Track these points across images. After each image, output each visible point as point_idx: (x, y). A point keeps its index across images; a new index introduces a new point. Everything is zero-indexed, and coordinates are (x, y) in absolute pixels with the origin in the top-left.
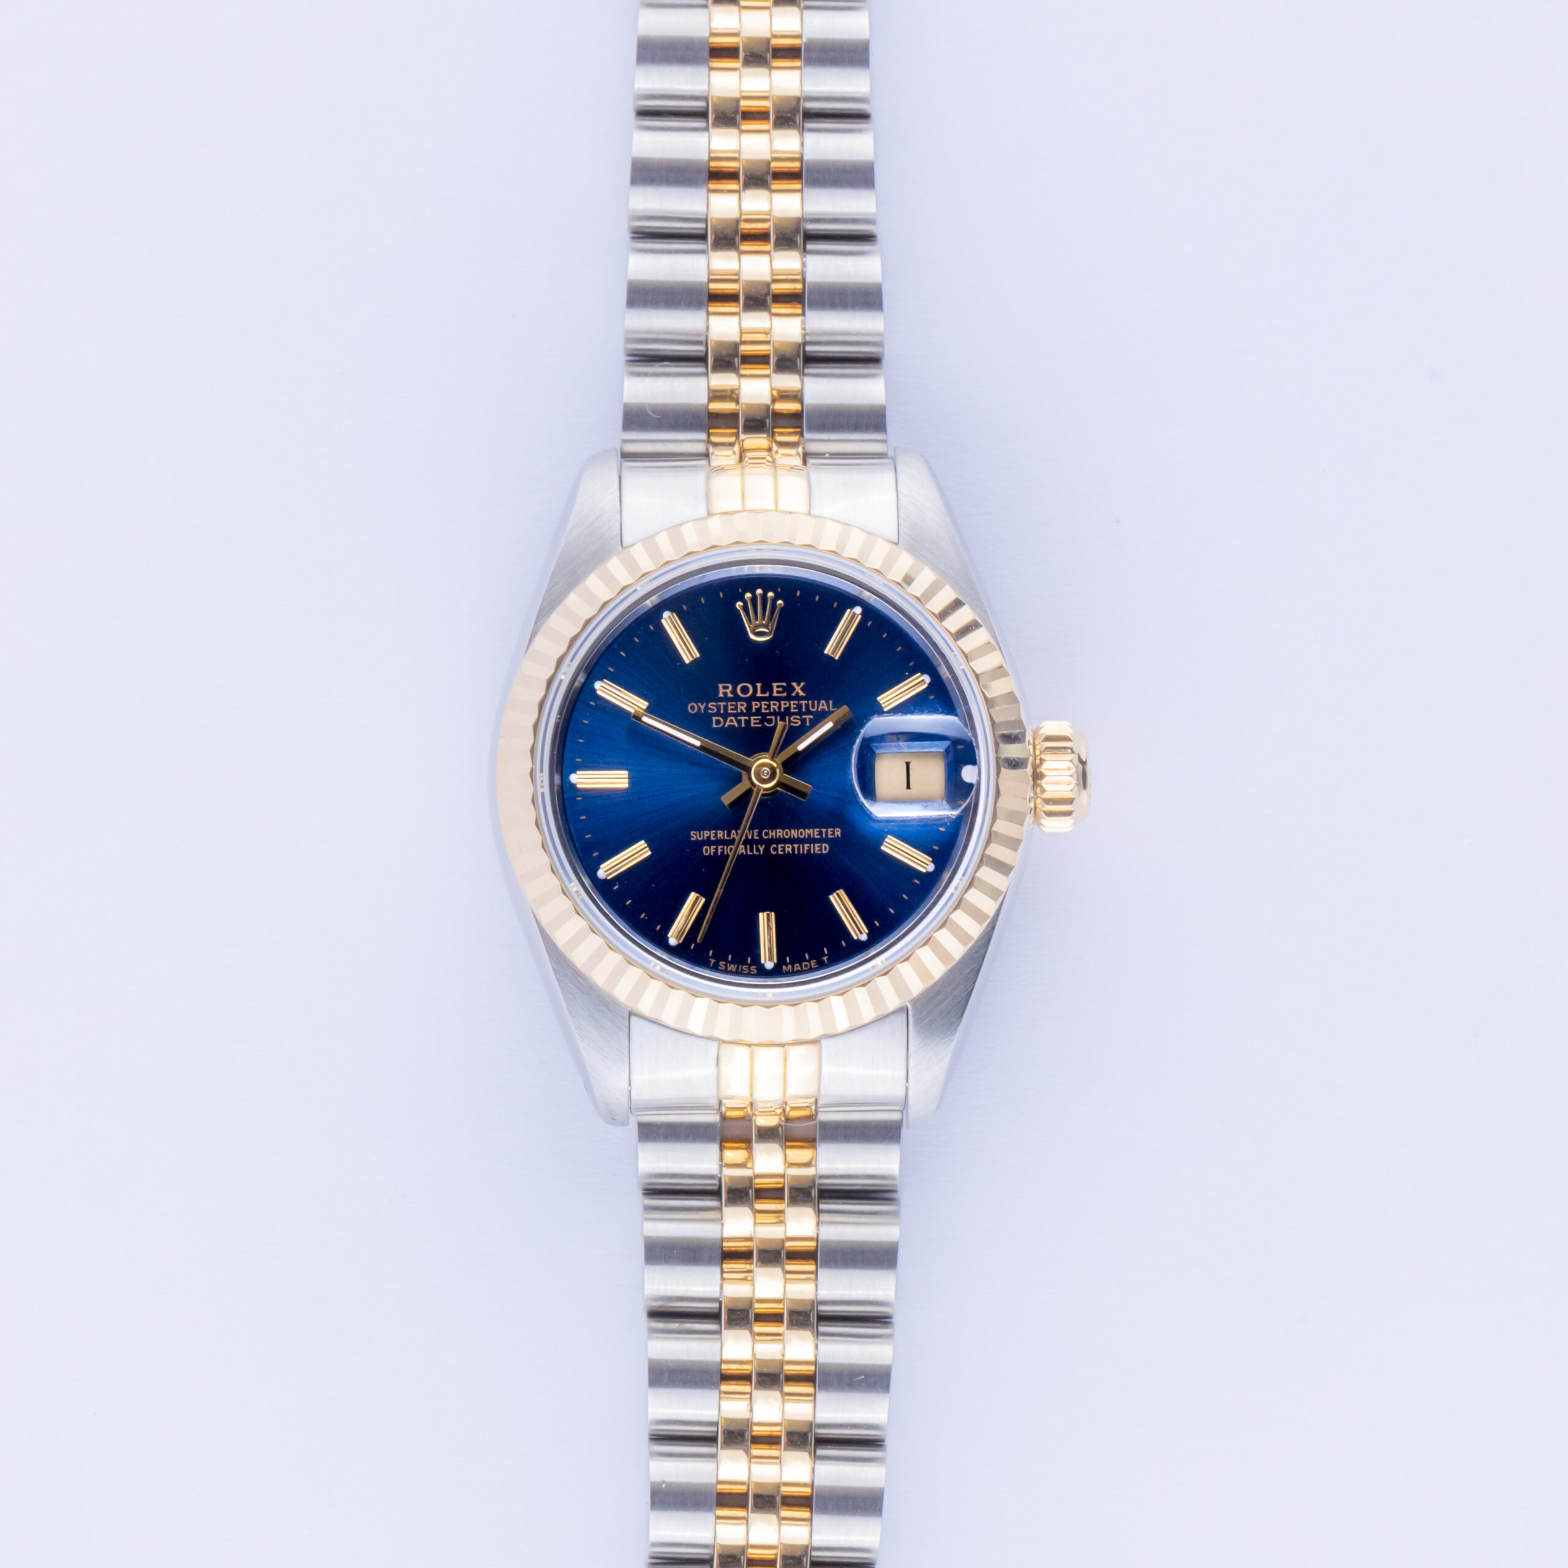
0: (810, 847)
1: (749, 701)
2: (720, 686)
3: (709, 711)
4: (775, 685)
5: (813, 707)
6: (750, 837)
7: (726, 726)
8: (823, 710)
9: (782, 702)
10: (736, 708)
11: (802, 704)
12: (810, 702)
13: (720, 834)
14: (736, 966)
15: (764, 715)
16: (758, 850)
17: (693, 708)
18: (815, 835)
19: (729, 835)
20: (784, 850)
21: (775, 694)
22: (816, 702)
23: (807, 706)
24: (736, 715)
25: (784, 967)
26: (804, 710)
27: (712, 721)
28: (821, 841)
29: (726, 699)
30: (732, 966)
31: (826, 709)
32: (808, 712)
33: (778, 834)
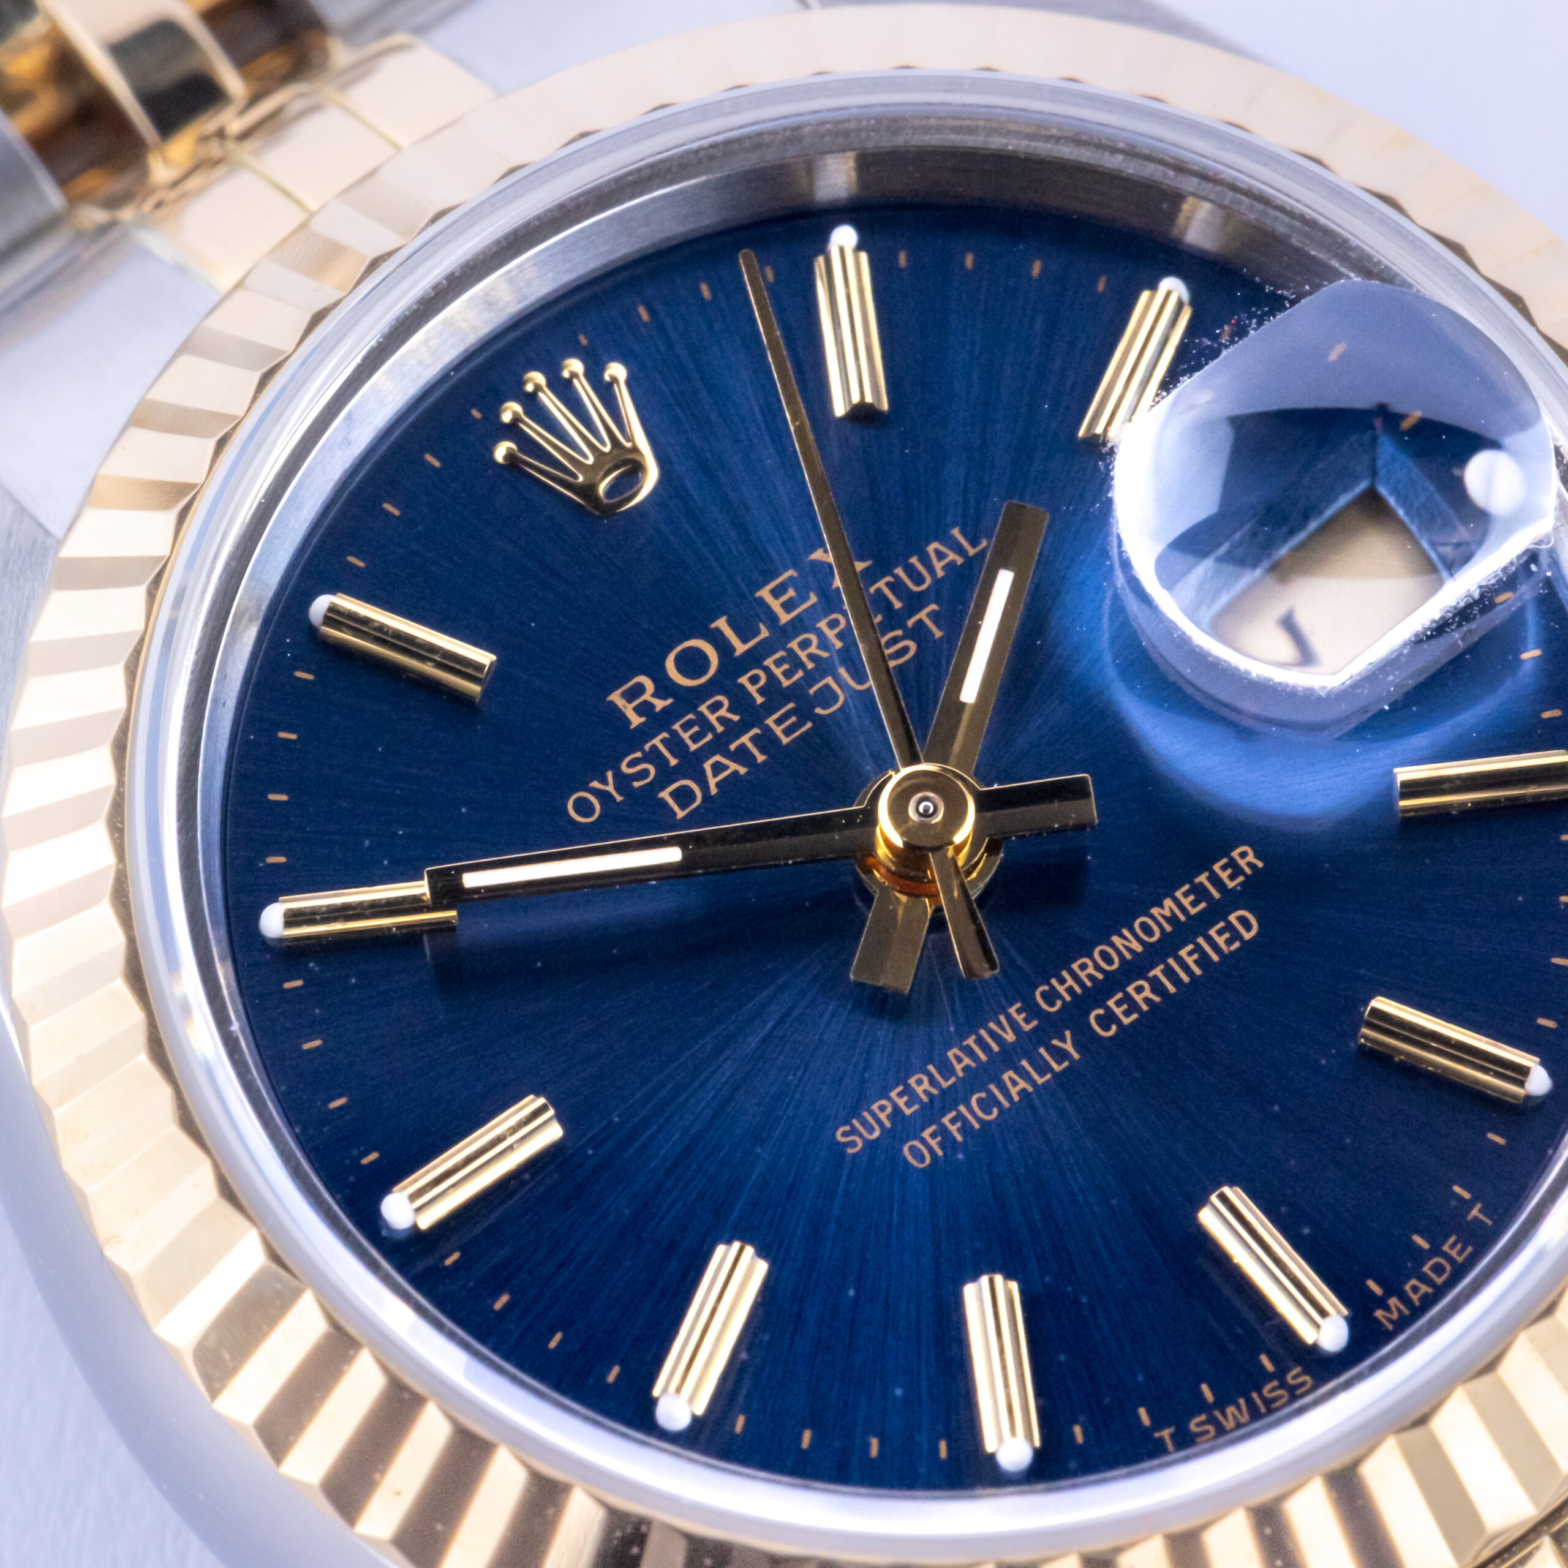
0: (1198, 949)
1: (725, 682)
2: (616, 697)
3: (636, 784)
4: (765, 593)
5: (918, 579)
6: (1010, 1037)
7: (714, 790)
8: (950, 567)
9: (822, 625)
10: (706, 726)
11: (879, 591)
12: (899, 571)
13: (921, 1086)
14: (1242, 1401)
15: (796, 692)
16: (1060, 1055)
17: (584, 807)
18: (1189, 908)
19: (946, 1069)
20: (1133, 1007)
21: (784, 618)
22: (914, 560)
23: (896, 587)
24: (720, 745)
25: (1379, 1313)
26: (898, 605)
27: (663, 804)
28: (1216, 912)
29: (657, 721)
30: (1231, 1410)
31: (960, 561)
32: (915, 602)
33: (1083, 975)
